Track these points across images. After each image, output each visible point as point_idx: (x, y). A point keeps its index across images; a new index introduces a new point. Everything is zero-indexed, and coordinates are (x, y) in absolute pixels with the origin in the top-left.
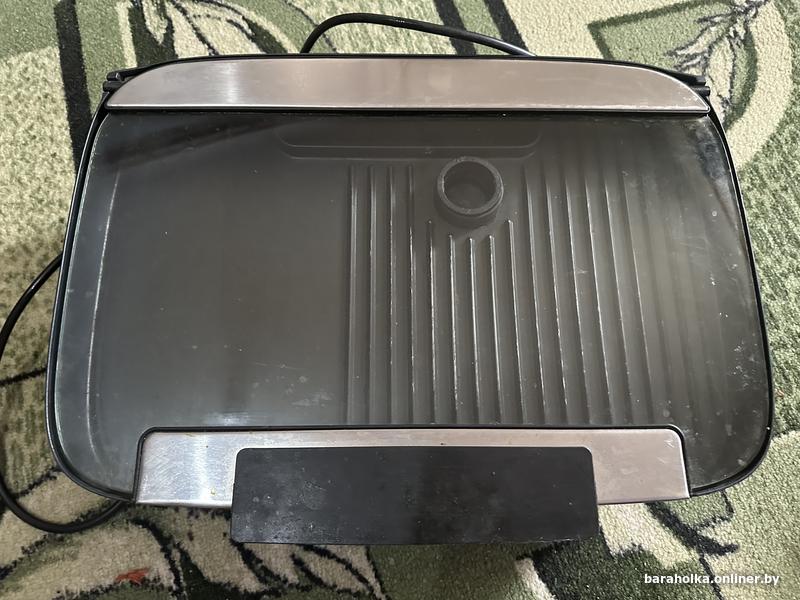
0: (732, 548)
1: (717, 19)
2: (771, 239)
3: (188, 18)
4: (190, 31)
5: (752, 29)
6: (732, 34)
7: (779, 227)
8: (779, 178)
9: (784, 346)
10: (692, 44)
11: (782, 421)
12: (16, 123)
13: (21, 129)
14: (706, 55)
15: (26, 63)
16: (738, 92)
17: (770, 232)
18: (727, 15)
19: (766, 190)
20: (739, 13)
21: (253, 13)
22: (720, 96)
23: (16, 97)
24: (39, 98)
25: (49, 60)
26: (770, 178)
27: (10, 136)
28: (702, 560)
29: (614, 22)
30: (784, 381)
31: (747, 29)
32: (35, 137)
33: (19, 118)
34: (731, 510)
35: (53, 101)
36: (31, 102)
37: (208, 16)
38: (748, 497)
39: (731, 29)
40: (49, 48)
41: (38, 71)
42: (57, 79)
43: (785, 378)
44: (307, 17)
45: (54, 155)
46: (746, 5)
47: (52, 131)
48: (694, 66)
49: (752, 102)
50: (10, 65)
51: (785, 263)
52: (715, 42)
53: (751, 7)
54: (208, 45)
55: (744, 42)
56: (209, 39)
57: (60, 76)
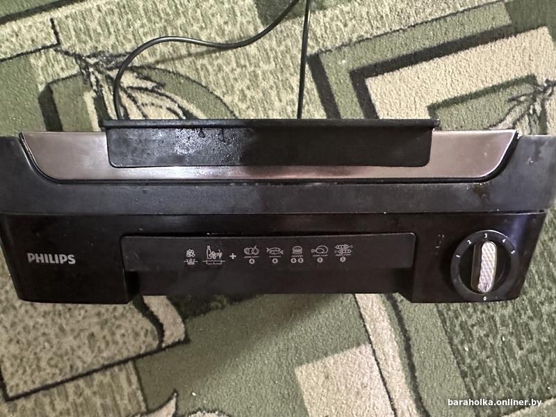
1: (522, 99)
3: (138, 107)
5: (547, 106)
6: (531, 112)
10: (501, 121)
18: (528, 95)
20: (540, 92)
21: (185, 101)
29: (447, 104)
31: (543, 106)
37: (153, 104)
44: (225, 104)
46: (545, 85)
53: (549, 86)
55: (539, 118)
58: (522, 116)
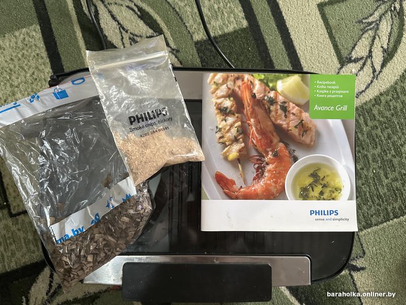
0: (363, 269)
3: (105, 5)
5: (404, 5)
6: (393, 9)
10: (371, 15)
14: (378, 22)
15: (24, 35)
16: (391, 46)
17: (398, 123)
19: (399, 101)
21: (140, 1)
22: (382, 47)
23: (23, 55)
24: (34, 56)
25: (35, 33)
26: (402, 94)
28: (350, 274)
29: (332, 2)
31: (401, 5)
32: (36, 79)
34: (364, 253)
35: (42, 58)
36: (31, 58)
37: (116, 3)
39: (393, 5)
40: (34, 25)
41: (31, 40)
44: (169, 3)
48: (371, 29)
49: (399, 51)
50: (15, 36)
52: (383, 14)
54: (118, 22)
55: (398, 13)
56: (118, 18)
57: (43, 43)
58: (386, 12)
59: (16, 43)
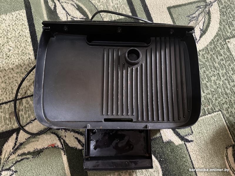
0: (192, 141)
1: (201, 7)
2: (209, 67)
3: (60, 3)
4: (61, 6)
5: (211, 10)
6: (205, 11)
7: (211, 64)
8: (213, 51)
9: (209, 94)
10: (194, 14)
11: (207, 112)
12: (15, 31)
13: (17, 33)
14: (198, 17)
15: (17, 14)
16: (205, 27)
17: (209, 65)
18: (204, 6)
19: (209, 54)
20: (208, 5)
21: (77, 2)
22: (200, 28)
23: (15, 24)
24: (21, 24)
25: (23, 14)
26: (211, 51)
27: (14, 35)
28: (185, 144)
29: (174, 7)
30: (208, 103)
31: (209, 10)
32: (21, 35)
33: (16, 30)
34: (192, 132)
35: (25, 25)
36: (19, 25)
37: (65, 2)
38: (197, 129)
39: (205, 9)
40: (23, 10)
41: (20, 17)
42: (25, 19)
43: (209, 102)
44: (92, 3)
45: (26, 40)
46: (210, 3)
47: (25, 34)
48: (194, 20)
49: (208, 30)
50: (12, 15)
51: (212, 73)
52: (200, 13)
54: (66, 11)
55: (208, 13)
56: (66, 9)
57: (26, 18)
58: (202, 12)
59: (12, 18)
